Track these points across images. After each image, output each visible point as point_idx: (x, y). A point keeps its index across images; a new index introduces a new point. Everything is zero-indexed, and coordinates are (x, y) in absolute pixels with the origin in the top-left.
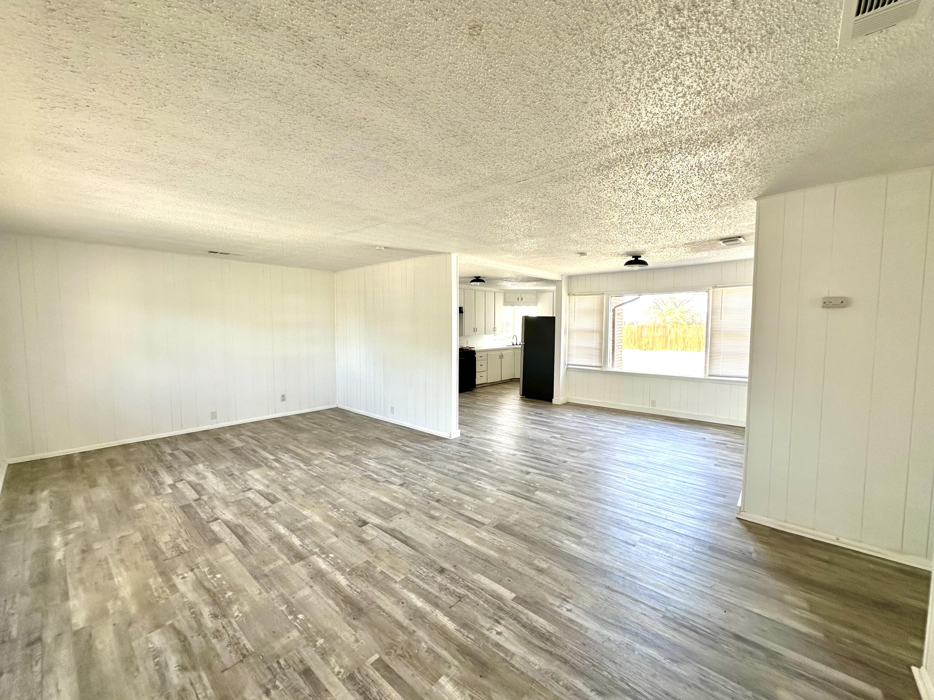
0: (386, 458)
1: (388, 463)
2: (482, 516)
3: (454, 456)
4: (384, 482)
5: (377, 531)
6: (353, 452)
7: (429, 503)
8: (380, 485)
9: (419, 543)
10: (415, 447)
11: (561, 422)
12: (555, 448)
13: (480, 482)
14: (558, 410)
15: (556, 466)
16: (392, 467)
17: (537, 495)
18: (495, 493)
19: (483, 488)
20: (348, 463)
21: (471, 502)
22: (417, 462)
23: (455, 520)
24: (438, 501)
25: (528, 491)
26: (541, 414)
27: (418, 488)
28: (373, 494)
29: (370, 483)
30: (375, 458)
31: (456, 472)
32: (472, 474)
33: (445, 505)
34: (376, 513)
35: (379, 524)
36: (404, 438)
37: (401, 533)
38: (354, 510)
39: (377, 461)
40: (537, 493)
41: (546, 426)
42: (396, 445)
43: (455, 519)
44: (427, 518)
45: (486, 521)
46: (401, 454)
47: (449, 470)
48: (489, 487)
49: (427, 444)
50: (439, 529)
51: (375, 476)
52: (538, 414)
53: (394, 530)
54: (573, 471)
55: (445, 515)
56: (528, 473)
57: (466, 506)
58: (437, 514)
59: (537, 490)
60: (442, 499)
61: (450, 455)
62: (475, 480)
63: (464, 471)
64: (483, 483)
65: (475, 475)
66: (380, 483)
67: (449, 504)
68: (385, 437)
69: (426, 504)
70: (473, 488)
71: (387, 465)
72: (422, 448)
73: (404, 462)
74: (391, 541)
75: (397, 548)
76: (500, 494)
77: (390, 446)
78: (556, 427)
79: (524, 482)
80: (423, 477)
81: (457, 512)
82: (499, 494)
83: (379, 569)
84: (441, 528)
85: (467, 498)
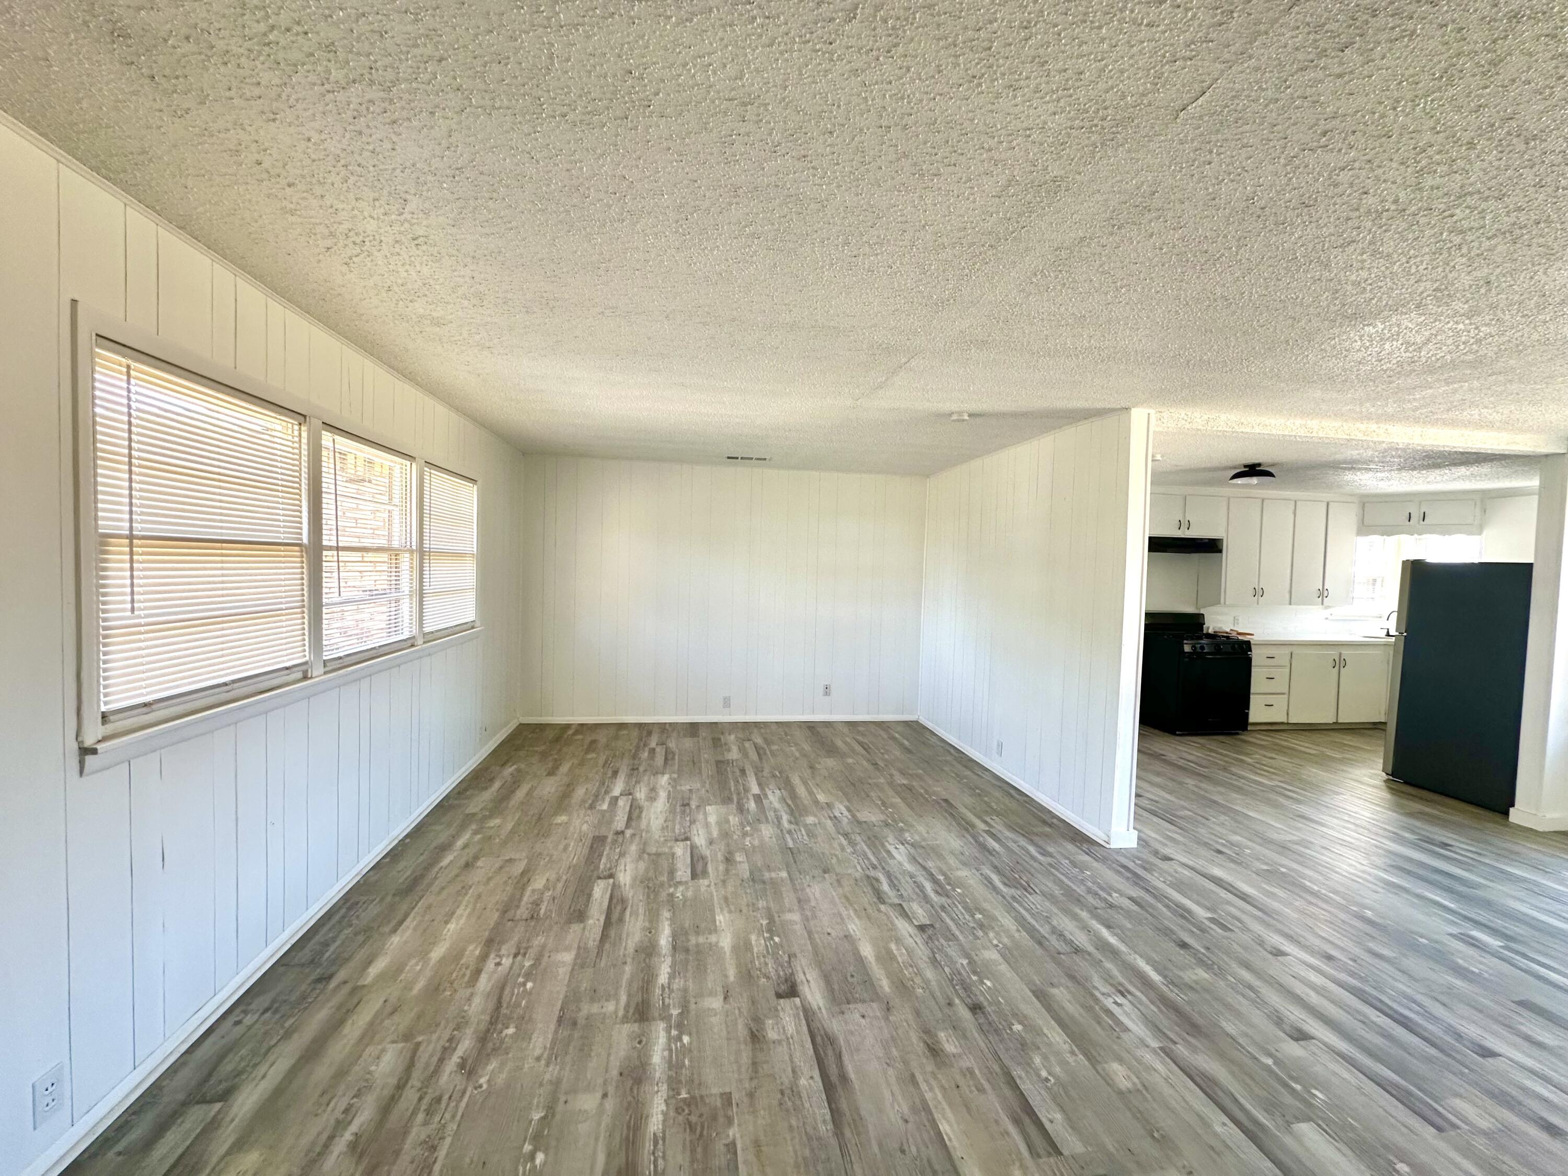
0: (935, 851)
1: (930, 864)
2: (1068, 1118)
3: (1090, 899)
4: (893, 905)
5: (798, 1026)
6: (882, 817)
7: (950, 1004)
8: (879, 911)
9: (857, 1110)
10: (1010, 844)
11: (1522, 894)
12: (1458, 983)
13: (1120, 999)
14: (1529, 849)
15: (1433, 1051)
16: (932, 875)
17: (1297, 1138)
18: (1148, 1057)
19: (1119, 1023)
20: (858, 838)
21: (1057, 1054)
22: (990, 881)
23: (981, 1090)
24: (976, 1008)
25: (1271, 1106)
26: (1445, 846)
27: (952, 951)
28: (855, 927)
29: (867, 898)
30: (912, 845)
31: (1070, 943)
32: (1108, 965)
33: (989, 1029)
34: (827, 978)
35: (815, 1007)
36: (998, 814)
37: (839, 1057)
38: (795, 949)
39: (912, 851)
40: (1305, 1129)
41: (1449, 890)
42: (973, 826)
43: (987, 1086)
44: (920, 1048)
45: (1071, 1144)
46: (971, 851)
47: (1054, 930)
48: (1137, 1028)
49: (1041, 843)
50: (928, 1096)
51: (885, 887)
52: (1431, 842)
53: (831, 1040)
54: (1511, 1108)
55: (968, 1062)
56: (1300, 1036)
57: (1037, 1060)
58: (950, 1046)
59: (1309, 1119)
60: (989, 1009)
61: (1081, 890)
62: (1106, 989)
63: (1091, 949)
64: (1128, 1007)
65: (1115, 972)
66: (882, 907)
67: (996, 1031)
68: (964, 802)
69: (942, 1001)
70: (1089, 1009)
71: (924, 868)
72: (1023, 848)
73: (963, 873)
74: (805, 1069)
75: (804, 1095)
76: (1161, 1066)
77: (959, 824)
78: (1487, 904)
79: (1269, 1062)
80: (981, 926)
81: (1003, 1067)
82: (1159, 1066)
83: (733, 1132)
84: (933, 1095)
85: (1056, 1036)
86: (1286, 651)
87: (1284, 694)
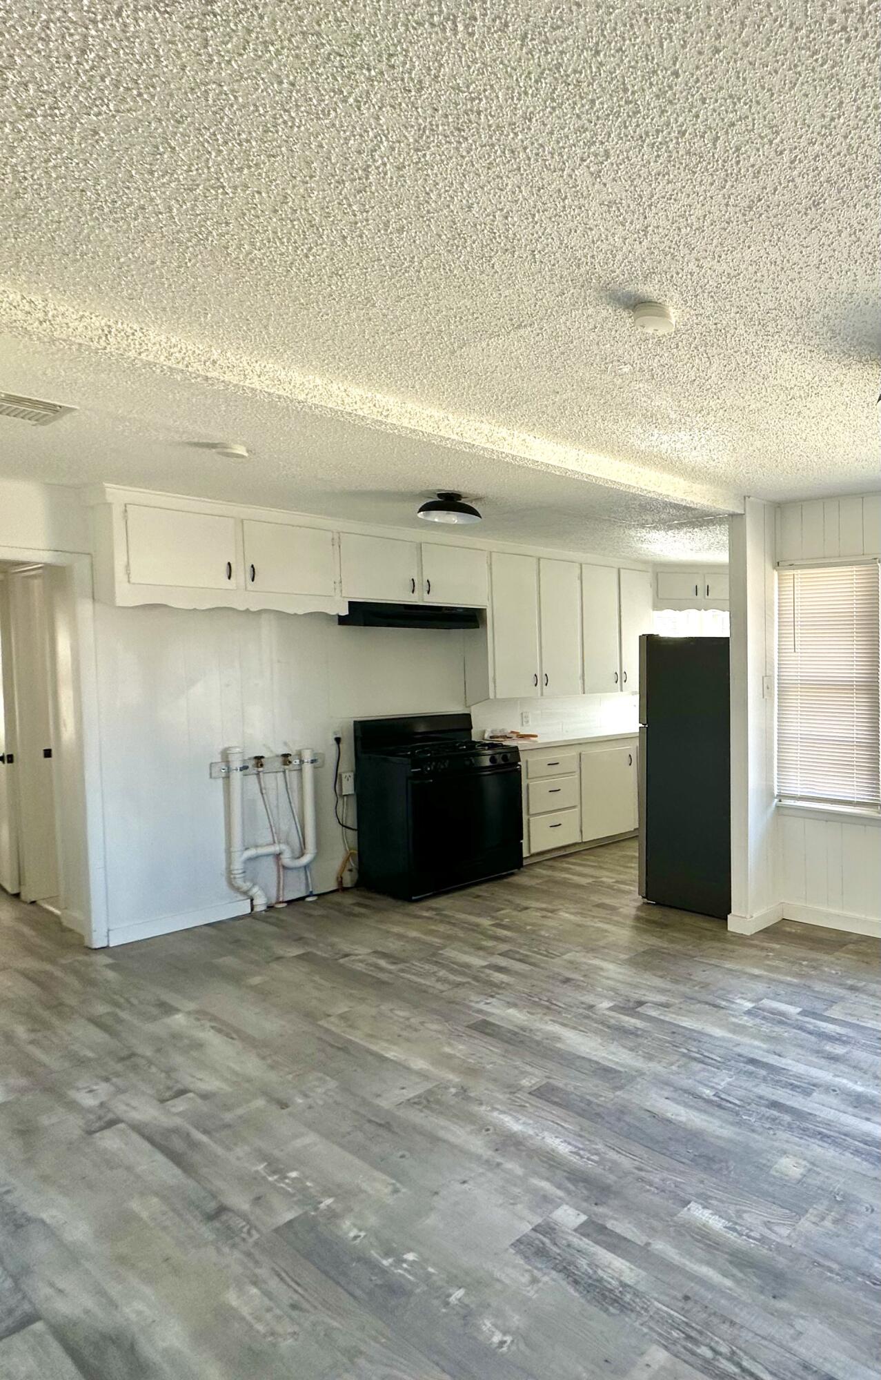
86: (573, 753)
87: (574, 807)
